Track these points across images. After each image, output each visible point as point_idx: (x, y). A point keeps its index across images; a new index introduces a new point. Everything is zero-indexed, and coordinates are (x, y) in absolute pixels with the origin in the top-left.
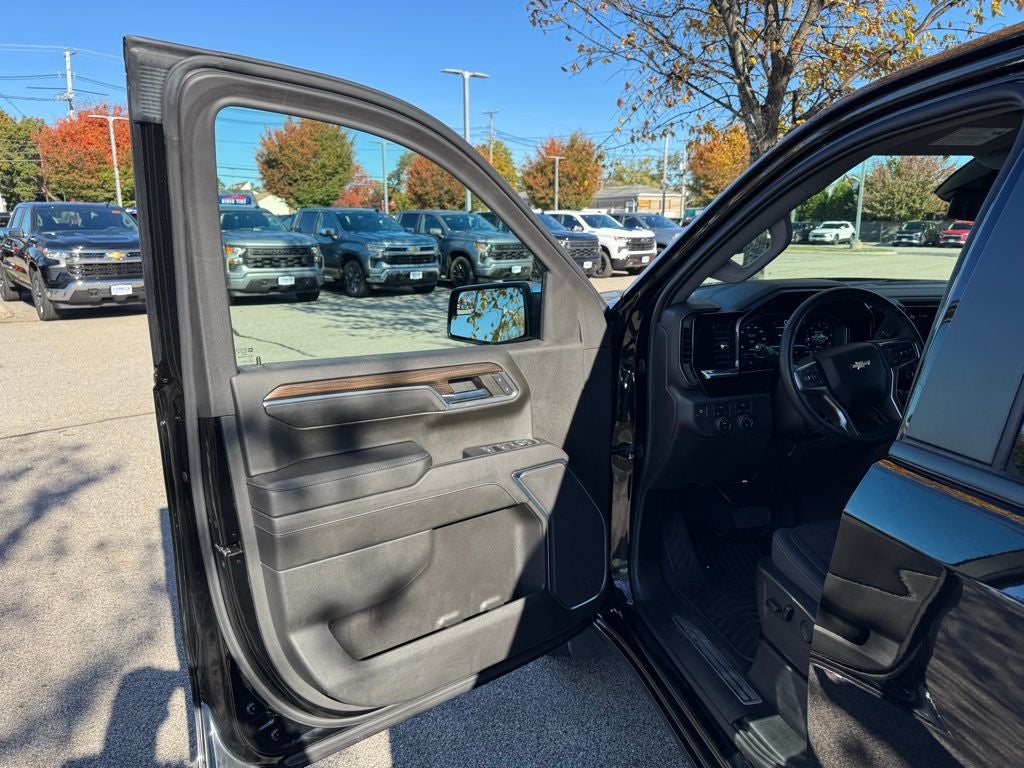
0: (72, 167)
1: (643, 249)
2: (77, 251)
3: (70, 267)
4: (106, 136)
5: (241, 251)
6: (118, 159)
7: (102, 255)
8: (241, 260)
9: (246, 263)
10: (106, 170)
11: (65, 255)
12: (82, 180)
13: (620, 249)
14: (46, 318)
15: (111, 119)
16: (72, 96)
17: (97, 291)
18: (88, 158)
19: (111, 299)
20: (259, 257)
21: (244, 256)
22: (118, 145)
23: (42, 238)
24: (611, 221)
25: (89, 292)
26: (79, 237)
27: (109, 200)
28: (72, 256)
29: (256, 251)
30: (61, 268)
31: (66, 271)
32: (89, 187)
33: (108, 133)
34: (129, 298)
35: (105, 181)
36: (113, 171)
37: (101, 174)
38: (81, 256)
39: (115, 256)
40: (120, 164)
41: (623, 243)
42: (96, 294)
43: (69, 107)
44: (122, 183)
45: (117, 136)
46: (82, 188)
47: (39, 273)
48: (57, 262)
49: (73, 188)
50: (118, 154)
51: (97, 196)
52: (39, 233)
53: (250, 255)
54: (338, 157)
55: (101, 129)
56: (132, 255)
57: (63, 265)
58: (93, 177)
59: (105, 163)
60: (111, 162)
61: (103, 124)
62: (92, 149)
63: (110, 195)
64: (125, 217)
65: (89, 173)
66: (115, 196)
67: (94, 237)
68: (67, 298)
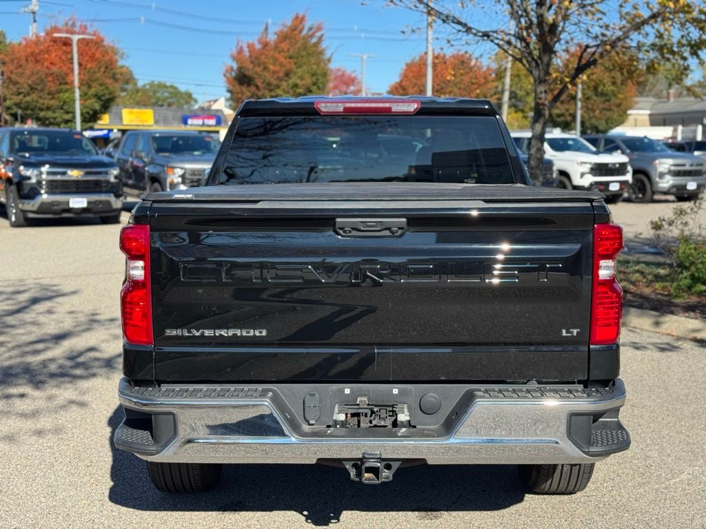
0: (32, 89)
1: (612, 174)
2: (45, 168)
3: (39, 182)
4: (69, 56)
5: (180, 172)
6: (80, 79)
7: (64, 173)
8: (180, 180)
9: (183, 183)
10: (67, 91)
11: (36, 172)
12: (41, 101)
13: (582, 175)
14: (16, 225)
15: (75, 38)
16: (36, 8)
17: (59, 203)
18: (51, 79)
19: (70, 210)
20: (195, 178)
21: (183, 176)
22: (80, 65)
23: (19, 158)
24: (583, 145)
25: (52, 204)
26: (47, 157)
27: (67, 122)
28: (41, 173)
29: (193, 172)
30: (32, 184)
31: (35, 186)
32: (48, 109)
33: (71, 53)
34: (84, 210)
35: (65, 102)
36: (74, 92)
37: (61, 95)
38: (49, 173)
39: (74, 174)
40: (81, 84)
41: (587, 168)
42: (57, 205)
43: (32, 20)
44: (81, 105)
45: (81, 54)
46: (41, 110)
47: (13, 188)
48: (29, 178)
49: (32, 110)
50: (80, 74)
51: (55, 119)
52: (16, 154)
53: (188, 176)
54: (313, 75)
55: (64, 48)
56: (88, 173)
57: (34, 181)
58: (52, 98)
59: (67, 83)
60: (73, 82)
61: (67, 43)
62: (55, 69)
63: (68, 117)
64: (85, 142)
65: (49, 94)
66: (74, 117)
67: (60, 158)
68: (35, 208)
